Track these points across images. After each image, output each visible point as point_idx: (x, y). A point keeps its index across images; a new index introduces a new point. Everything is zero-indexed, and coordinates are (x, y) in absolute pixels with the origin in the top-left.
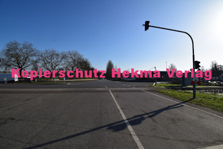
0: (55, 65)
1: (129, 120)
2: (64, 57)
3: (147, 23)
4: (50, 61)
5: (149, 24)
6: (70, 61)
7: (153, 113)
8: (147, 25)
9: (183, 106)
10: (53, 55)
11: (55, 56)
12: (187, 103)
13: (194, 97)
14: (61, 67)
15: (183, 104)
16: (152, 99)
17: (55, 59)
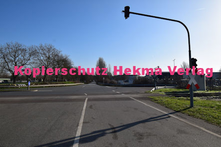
0: (20, 65)
1: (82, 137)
2: (33, 53)
3: (127, 8)
4: (13, 59)
5: (130, 11)
6: (42, 58)
7: (122, 128)
8: (127, 12)
9: (169, 117)
10: (17, 50)
11: (20, 52)
12: (178, 114)
13: (192, 106)
14: (29, 67)
15: (170, 115)
16: (136, 109)
17: (20, 56)
